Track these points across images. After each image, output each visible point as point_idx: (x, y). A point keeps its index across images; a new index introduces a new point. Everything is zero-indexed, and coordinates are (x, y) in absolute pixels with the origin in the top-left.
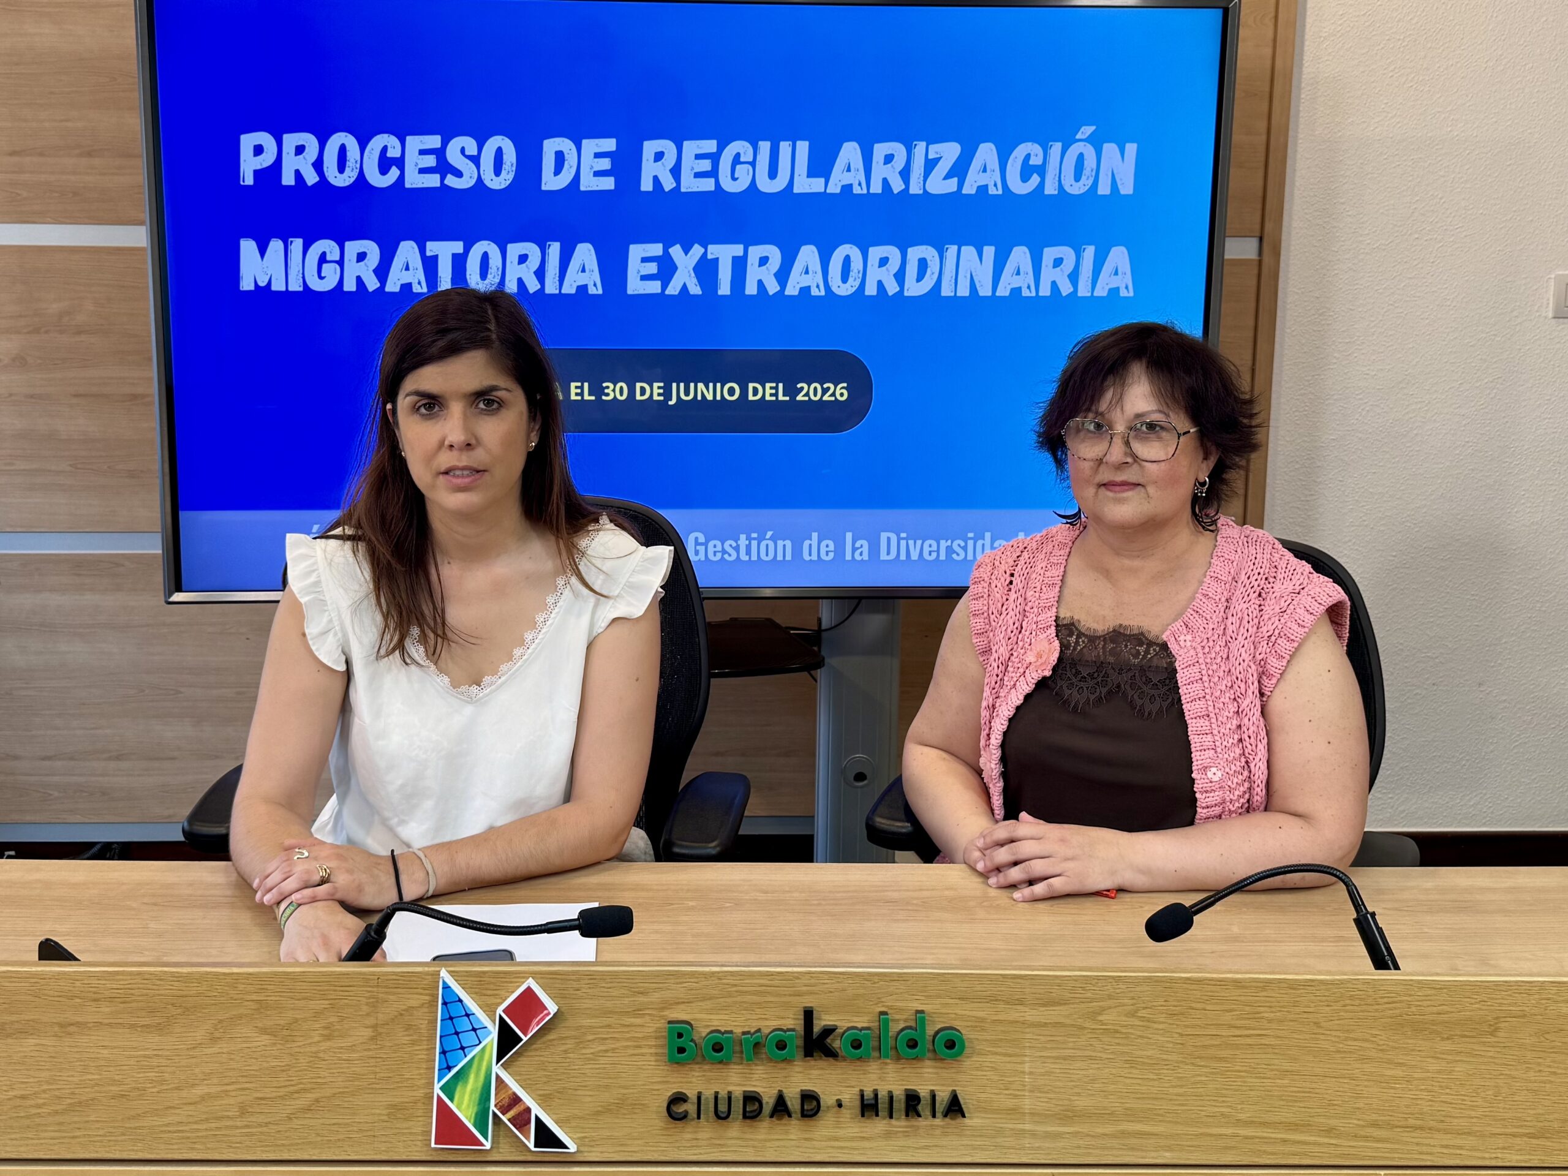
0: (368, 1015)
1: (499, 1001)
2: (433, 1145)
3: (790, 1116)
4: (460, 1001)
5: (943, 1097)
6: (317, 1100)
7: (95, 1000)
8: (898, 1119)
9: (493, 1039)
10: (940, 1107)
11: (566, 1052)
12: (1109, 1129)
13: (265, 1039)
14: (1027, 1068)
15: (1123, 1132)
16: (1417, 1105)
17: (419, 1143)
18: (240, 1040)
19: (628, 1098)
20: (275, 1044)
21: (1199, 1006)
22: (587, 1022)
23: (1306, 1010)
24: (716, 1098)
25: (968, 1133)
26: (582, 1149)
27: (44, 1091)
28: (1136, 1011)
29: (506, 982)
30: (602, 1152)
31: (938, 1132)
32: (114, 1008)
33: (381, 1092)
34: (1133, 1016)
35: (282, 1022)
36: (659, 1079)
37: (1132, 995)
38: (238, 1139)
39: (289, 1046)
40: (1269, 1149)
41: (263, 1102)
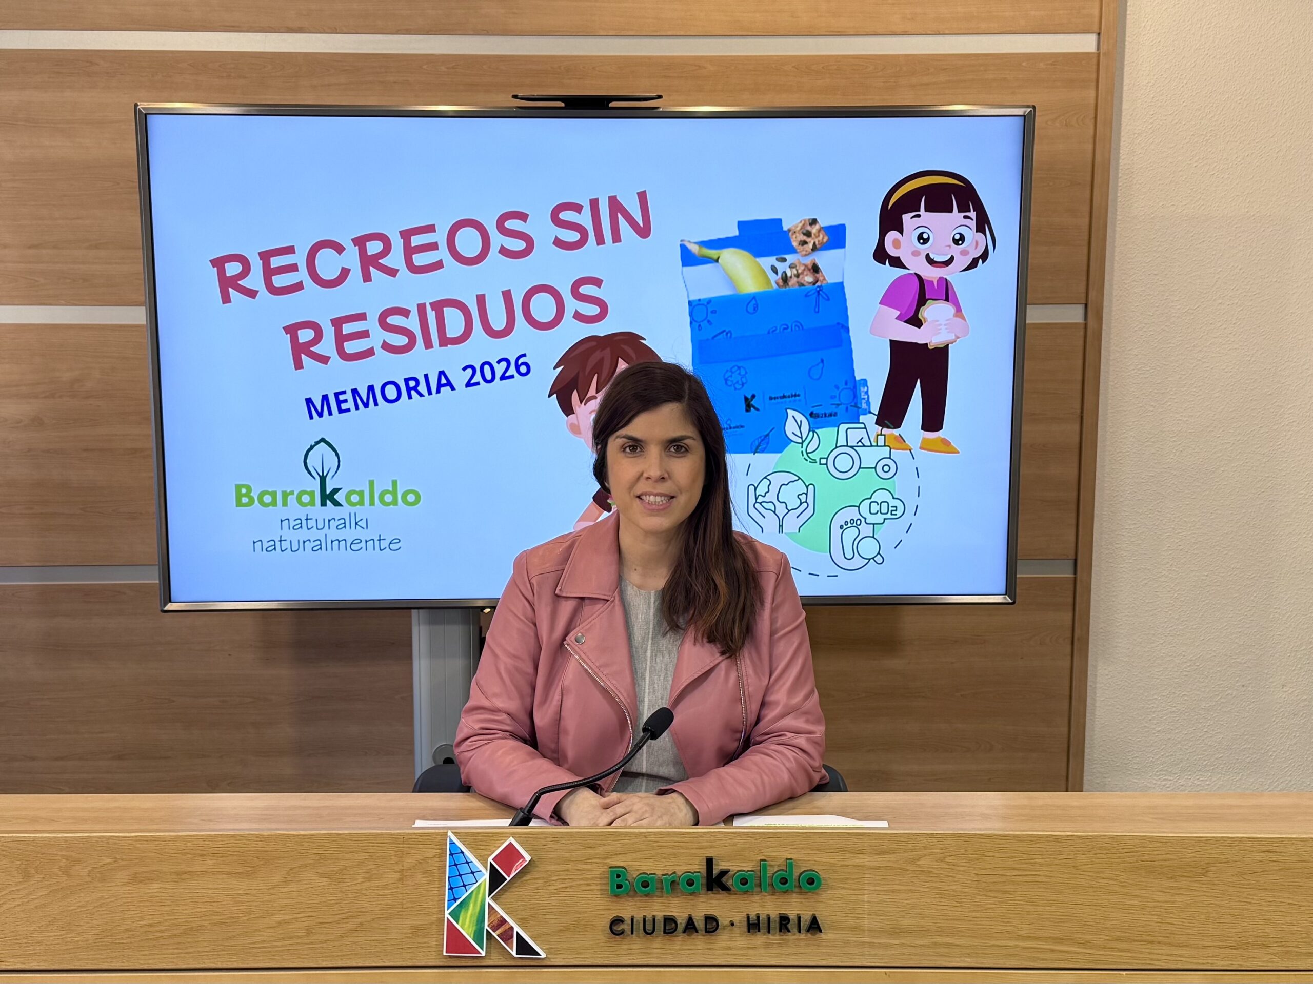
0: (397, 863)
1: (490, 853)
2: (445, 954)
3: (697, 932)
4: (462, 852)
5: (806, 918)
6: (361, 924)
7: (201, 856)
8: (773, 935)
9: (485, 880)
10: (804, 925)
11: (537, 888)
12: (925, 941)
13: (323, 882)
14: (866, 898)
15: (935, 944)
16: (1150, 925)
17: (433, 953)
18: (306, 882)
19: (581, 921)
20: (331, 884)
21: (991, 854)
22: (552, 868)
23: (1069, 857)
24: (644, 920)
25: (824, 944)
26: (549, 956)
27: (166, 920)
28: (944, 858)
29: (494, 840)
30: (564, 959)
31: (802, 943)
32: (215, 861)
33: (406, 917)
34: (942, 861)
35: (335, 869)
36: (604, 907)
37: (941, 846)
38: (305, 952)
39: (340, 886)
40: (1042, 956)
41: (323, 926)
